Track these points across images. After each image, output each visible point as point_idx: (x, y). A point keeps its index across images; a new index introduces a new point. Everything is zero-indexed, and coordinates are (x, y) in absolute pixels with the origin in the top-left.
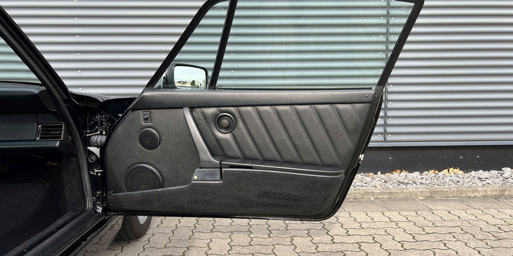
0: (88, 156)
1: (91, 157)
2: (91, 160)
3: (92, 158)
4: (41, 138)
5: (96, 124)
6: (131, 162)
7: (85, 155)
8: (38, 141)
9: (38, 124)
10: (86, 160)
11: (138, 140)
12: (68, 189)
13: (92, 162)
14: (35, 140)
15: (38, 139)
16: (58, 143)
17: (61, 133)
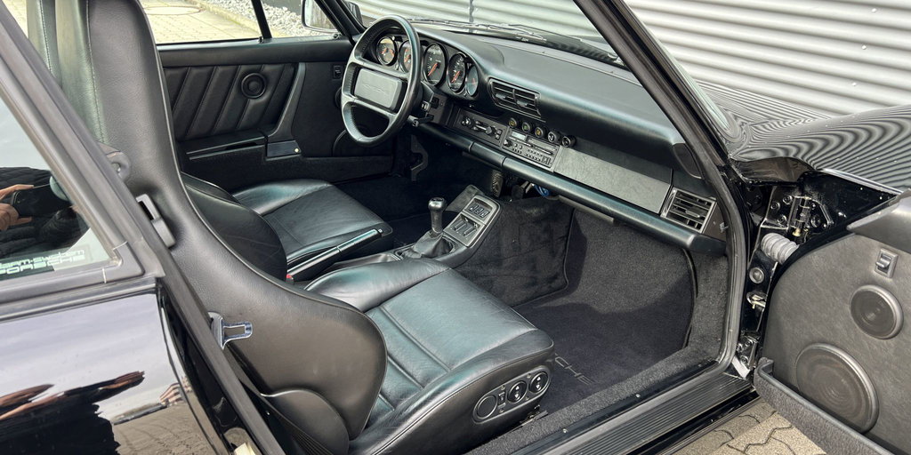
0: (752, 267)
1: (756, 271)
2: (754, 277)
3: (757, 274)
4: (670, 215)
5: (786, 210)
6: (820, 332)
7: (744, 264)
8: (662, 219)
9: (673, 186)
10: (744, 274)
11: (849, 299)
12: (700, 307)
13: (754, 280)
14: (658, 215)
15: (664, 215)
16: (692, 237)
17: (703, 219)
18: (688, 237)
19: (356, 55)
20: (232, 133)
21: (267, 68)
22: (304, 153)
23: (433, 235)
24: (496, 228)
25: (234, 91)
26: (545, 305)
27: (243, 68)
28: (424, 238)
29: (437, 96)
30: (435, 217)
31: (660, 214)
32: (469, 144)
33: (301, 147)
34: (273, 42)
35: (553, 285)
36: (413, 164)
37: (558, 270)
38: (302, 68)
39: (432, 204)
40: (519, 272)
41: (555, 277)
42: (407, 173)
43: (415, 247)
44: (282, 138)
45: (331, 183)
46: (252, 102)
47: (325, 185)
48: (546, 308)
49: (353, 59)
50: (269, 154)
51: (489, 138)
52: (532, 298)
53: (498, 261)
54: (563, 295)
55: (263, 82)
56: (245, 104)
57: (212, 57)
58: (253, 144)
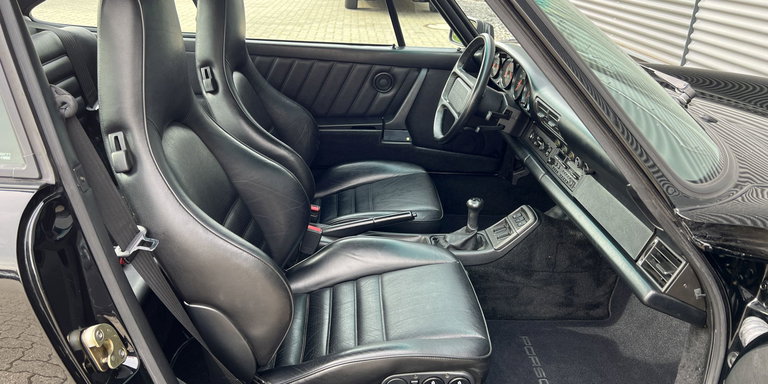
0: (732, 349)
1: (734, 356)
2: (731, 361)
3: (733, 359)
4: (645, 264)
8: (636, 267)
9: (656, 234)
13: (730, 366)
14: (634, 262)
15: (640, 263)
16: (652, 292)
17: (670, 276)
18: (648, 292)
19: (459, 66)
20: (363, 117)
21: (397, 70)
22: (414, 142)
23: (468, 231)
24: (529, 239)
25: (367, 84)
26: (571, 328)
27: (377, 67)
28: (459, 231)
29: (511, 109)
30: (471, 215)
31: (636, 261)
32: (527, 158)
33: (412, 136)
34: (406, 49)
35: (591, 312)
36: (516, 170)
37: (602, 300)
38: (424, 72)
39: (470, 202)
40: (550, 288)
41: (597, 306)
42: (510, 177)
43: (449, 237)
44: (396, 127)
45: (426, 170)
46: (381, 95)
47: (420, 171)
48: (570, 331)
49: (456, 69)
50: (385, 138)
51: (540, 153)
52: (562, 318)
53: (528, 273)
54: (598, 325)
55: (392, 80)
56: (375, 95)
57: (353, 56)
58: (373, 128)
